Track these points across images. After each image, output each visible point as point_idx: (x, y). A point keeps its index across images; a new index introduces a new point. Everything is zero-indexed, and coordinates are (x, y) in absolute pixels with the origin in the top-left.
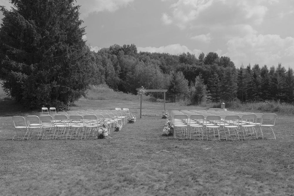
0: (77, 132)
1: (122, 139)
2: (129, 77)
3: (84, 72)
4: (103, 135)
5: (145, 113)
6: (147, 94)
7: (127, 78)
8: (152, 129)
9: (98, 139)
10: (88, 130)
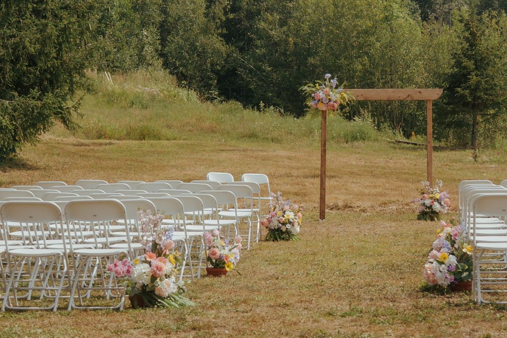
0: (32, 281)
1: (240, 309)
2: (269, 37)
3: (64, 14)
4: (153, 292)
5: (343, 197)
6: (350, 111)
7: (258, 42)
8: (375, 263)
9: (131, 310)
10: (82, 271)
